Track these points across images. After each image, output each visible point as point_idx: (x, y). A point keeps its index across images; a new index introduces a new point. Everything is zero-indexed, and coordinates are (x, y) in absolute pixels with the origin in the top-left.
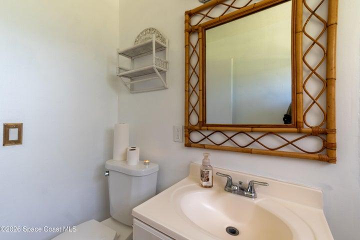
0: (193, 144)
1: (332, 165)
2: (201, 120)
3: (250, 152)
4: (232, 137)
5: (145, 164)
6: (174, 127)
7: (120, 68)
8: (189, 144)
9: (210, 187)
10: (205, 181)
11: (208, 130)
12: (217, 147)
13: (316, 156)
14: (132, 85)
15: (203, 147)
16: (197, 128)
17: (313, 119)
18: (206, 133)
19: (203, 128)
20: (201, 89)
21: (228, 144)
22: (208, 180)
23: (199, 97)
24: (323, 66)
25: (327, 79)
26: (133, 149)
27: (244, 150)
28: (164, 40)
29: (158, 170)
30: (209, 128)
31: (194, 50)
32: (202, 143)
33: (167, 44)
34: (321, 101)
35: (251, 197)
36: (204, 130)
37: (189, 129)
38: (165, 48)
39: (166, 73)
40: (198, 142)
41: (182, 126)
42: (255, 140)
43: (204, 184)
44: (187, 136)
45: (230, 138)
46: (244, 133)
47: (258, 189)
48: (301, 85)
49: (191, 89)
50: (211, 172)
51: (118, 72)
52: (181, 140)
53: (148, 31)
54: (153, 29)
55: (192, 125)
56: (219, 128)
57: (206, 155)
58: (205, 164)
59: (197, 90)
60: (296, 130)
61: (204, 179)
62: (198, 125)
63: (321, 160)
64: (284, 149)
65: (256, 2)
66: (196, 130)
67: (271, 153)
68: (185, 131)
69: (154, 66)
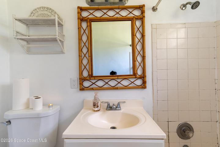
0: (85, 89)
1: (145, 89)
2: (90, 74)
3: (117, 89)
4: (108, 82)
5: (49, 107)
6: (71, 79)
7: (17, 32)
8: (82, 89)
9: (99, 110)
10: (96, 108)
11: (95, 79)
12: (100, 88)
13: (141, 87)
14: (29, 48)
15: (92, 89)
16: (88, 78)
17: (139, 72)
18: (94, 81)
19: (92, 78)
20: (90, 55)
21: (106, 86)
22: (98, 107)
23: (88, 60)
24: (142, 51)
25: (143, 56)
26: (37, 98)
27: (114, 88)
28: (61, 20)
29: (60, 109)
30: (96, 78)
31: (84, 32)
32: (91, 87)
33: (64, 23)
34: (142, 65)
35: (119, 110)
36: (92, 79)
37: (82, 80)
38: (62, 25)
39: (64, 43)
40: (88, 87)
41: (77, 78)
42: (119, 83)
43: (96, 109)
44: (81, 84)
45: (107, 83)
46: (114, 79)
47: (122, 105)
48: (135, 58)
49: (83, 55)
50: (99, 102)
51: (15, 34)
52: (76, 87)
53: (46, 9)
54: (50, 8)
55: (84, 77)
56: (100, 78)
57: (97, 93)
58: (96, 99)
59: (87, 55)
60: (134, 77)
61: (96, 107)
62: (88, 77)
63: (142, 88)
64: (130, 86)
65: (118, 16)
66: (87, 80)
67: (126, 88)
68: (80, 81)
69: (57, 37)
